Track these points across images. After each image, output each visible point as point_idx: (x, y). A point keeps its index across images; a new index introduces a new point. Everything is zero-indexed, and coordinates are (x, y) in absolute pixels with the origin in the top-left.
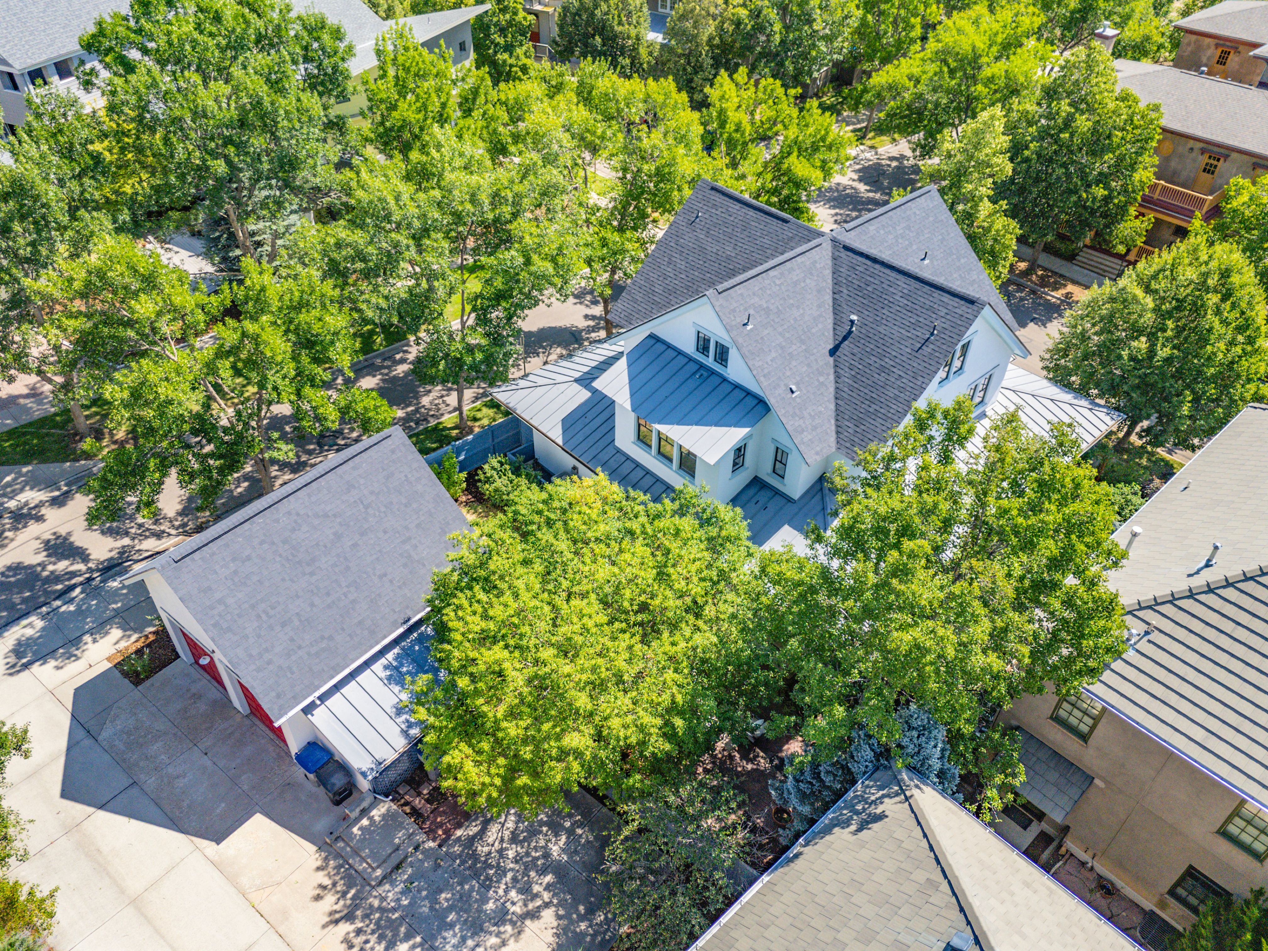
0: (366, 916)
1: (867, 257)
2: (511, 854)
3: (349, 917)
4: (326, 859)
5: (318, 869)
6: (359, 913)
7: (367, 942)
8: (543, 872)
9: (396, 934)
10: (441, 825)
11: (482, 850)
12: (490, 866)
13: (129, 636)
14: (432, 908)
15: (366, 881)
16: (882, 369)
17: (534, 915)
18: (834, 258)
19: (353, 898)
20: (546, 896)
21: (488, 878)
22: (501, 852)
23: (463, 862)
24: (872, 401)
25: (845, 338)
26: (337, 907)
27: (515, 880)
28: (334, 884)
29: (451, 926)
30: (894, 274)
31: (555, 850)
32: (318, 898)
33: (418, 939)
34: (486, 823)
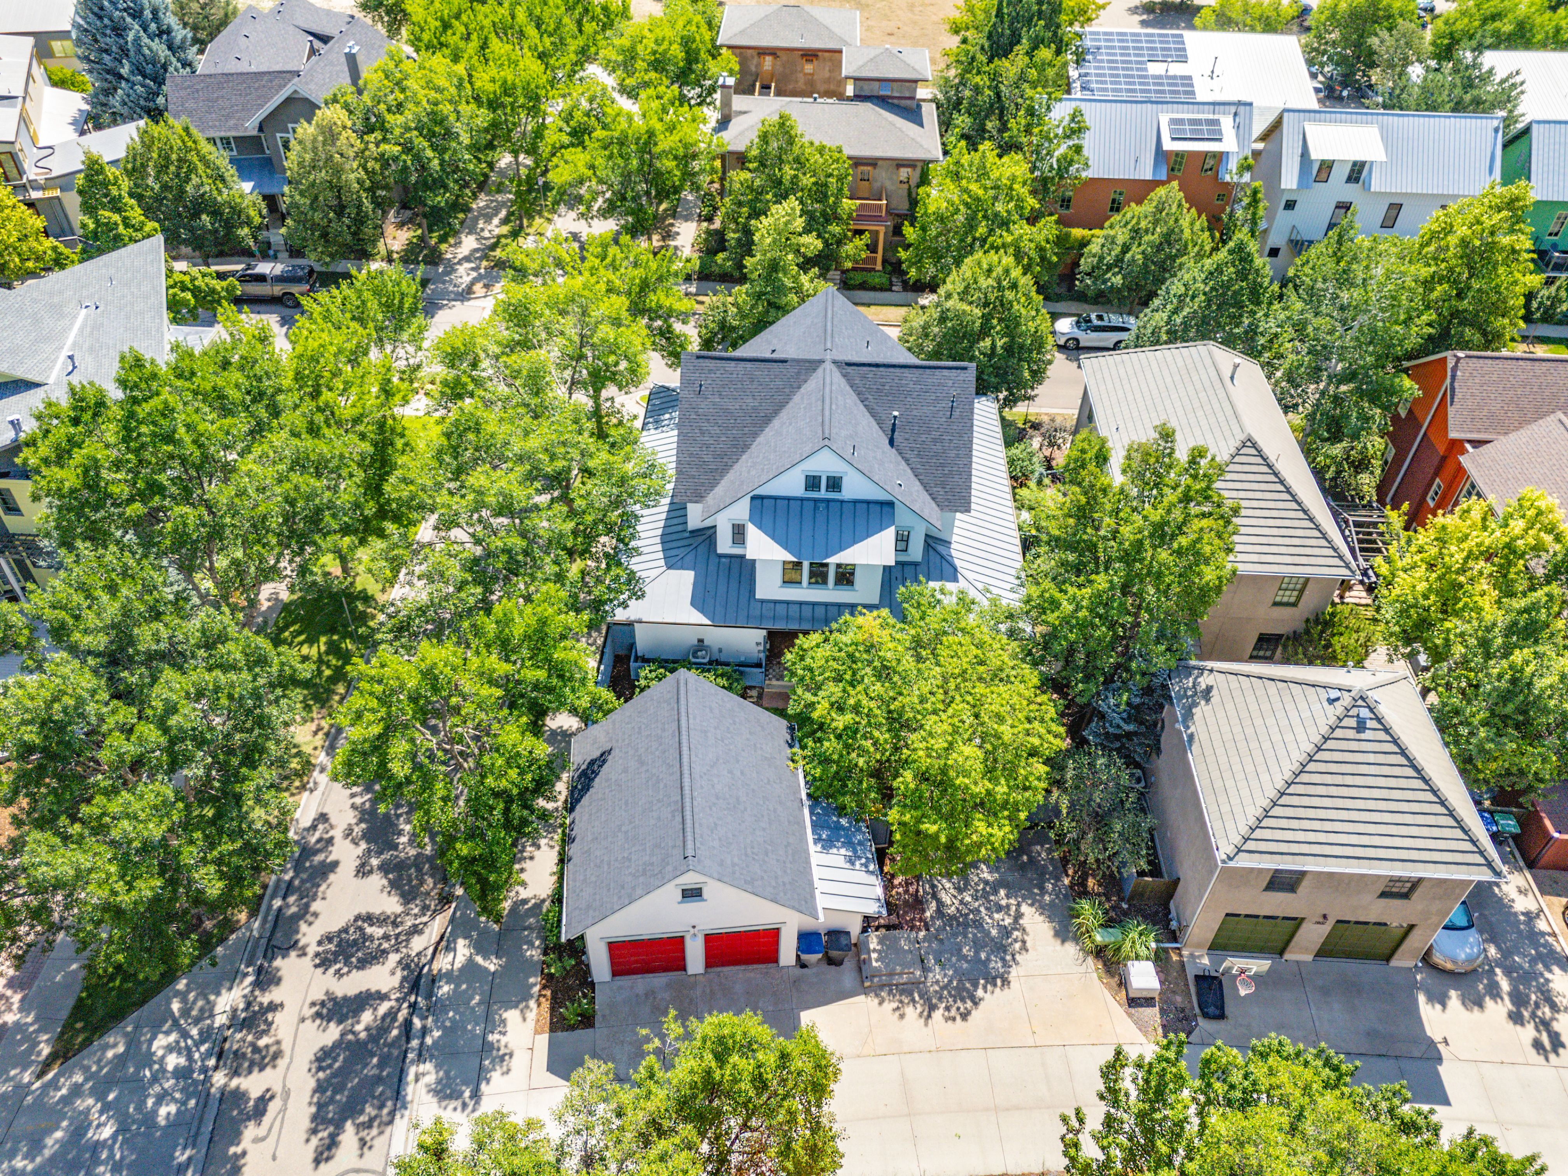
0: (940, 999)
1: (870, 365)
2: (968, 899)
3: (932, 1008)
4: (877, 995)
5: (880, 1004)
6: (934, 1001)
7: (958, 1009)
8: (996, 892)
9: (968, 991)
10: (913, 919)
11: (952, 910)
12: (967, 915)
13: (527, 1007)
14: (967, 961)
15: (916, 983)
16: (935, 441)
17: (1019, 916)
18: (844, 376)
19: (921, 997)
20: (1012, 901)
21: (974, 921)
22: (962, 902)
23: (951, 926)
24: (942, 465)
25: (893, 431)
26: (919, 1009)
27: (987, 909)
28: (901, 1002)
29: (988, 959)
30: (898, 370)
31: (986, 875)
32: (902, 1016)
33: (982, 982)
34: (934, 896)
